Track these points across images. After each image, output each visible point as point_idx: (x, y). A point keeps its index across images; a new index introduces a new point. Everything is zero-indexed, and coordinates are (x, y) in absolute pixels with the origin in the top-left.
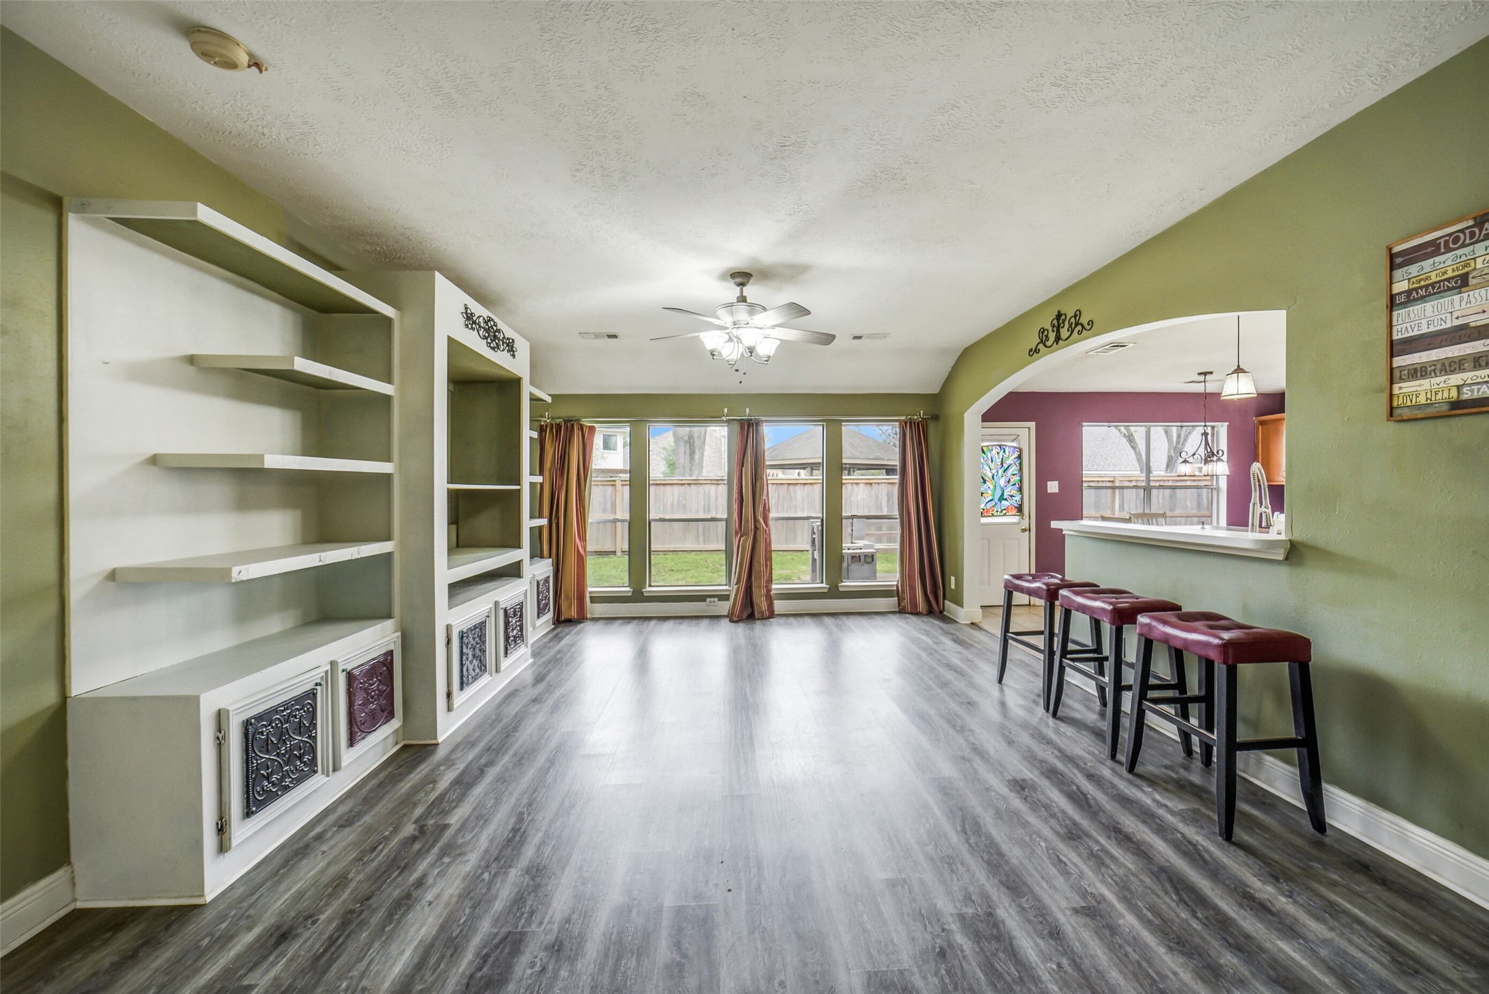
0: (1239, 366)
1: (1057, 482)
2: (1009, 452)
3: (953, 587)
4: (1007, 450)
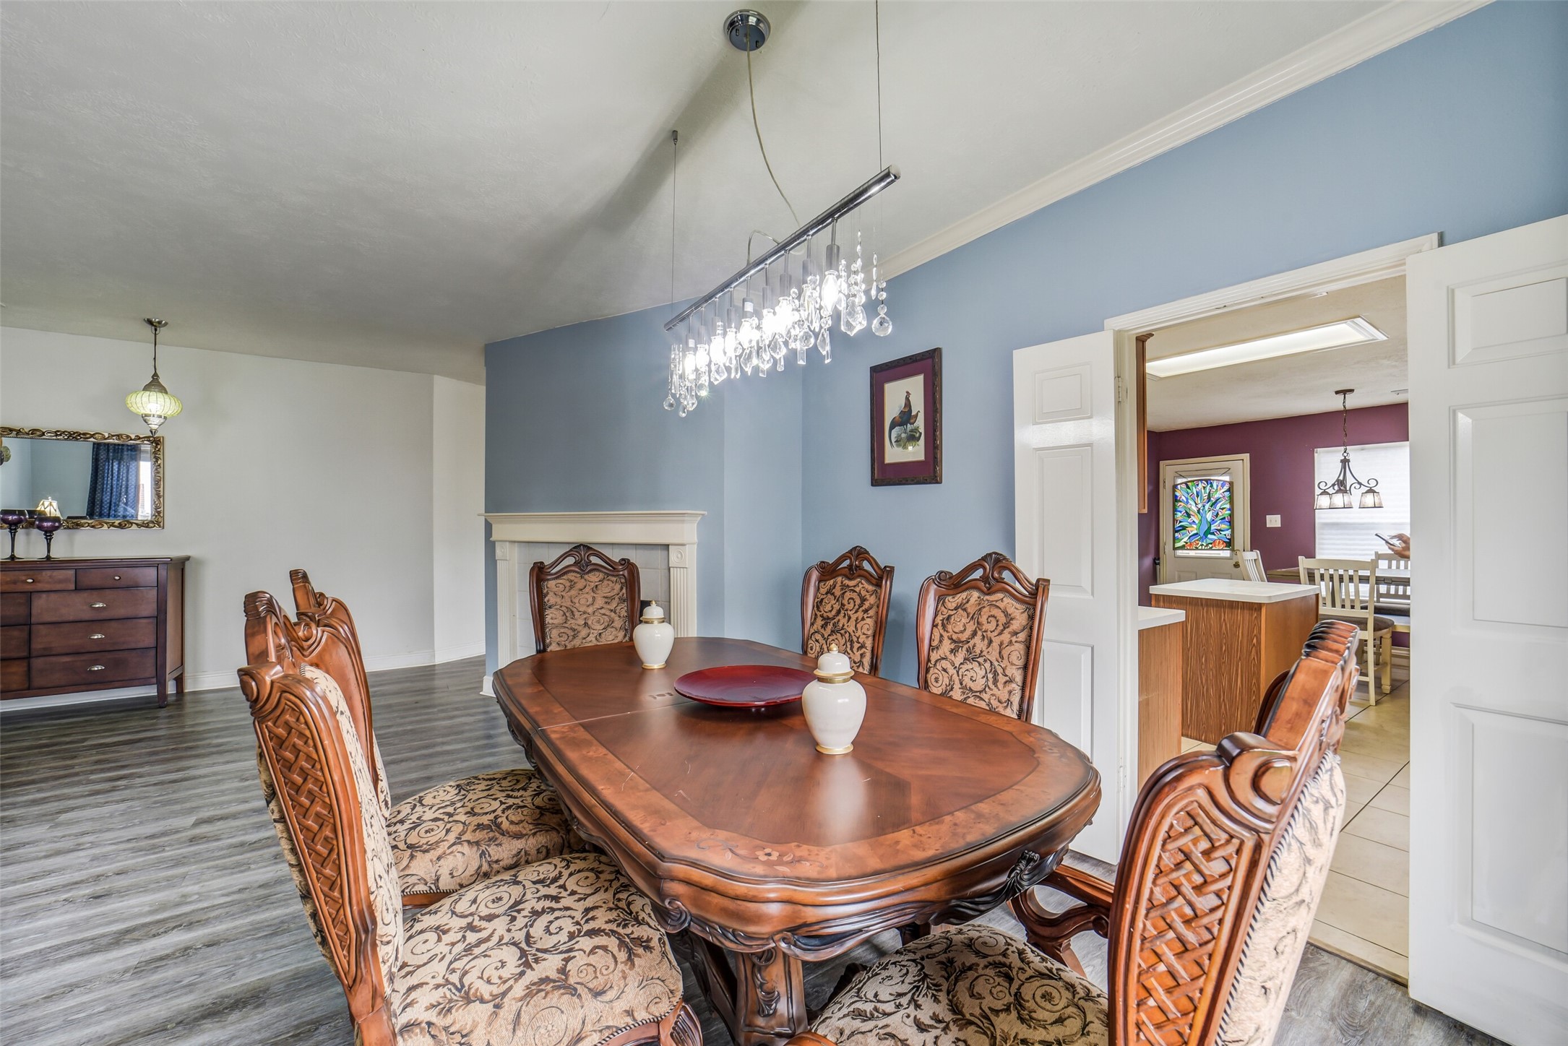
2: (1218, 486)
4: (1215, 485)
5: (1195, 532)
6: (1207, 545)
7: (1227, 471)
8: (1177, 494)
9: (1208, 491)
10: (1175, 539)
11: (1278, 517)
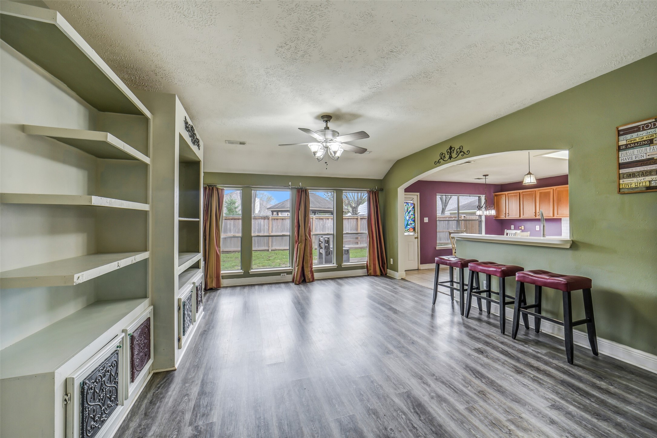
0: (529, 172)
1: (428, 218)
2: (410, 205)
3: (392, 263)
4: (409, 204)
6: (407, 230)
7: (412, 199)
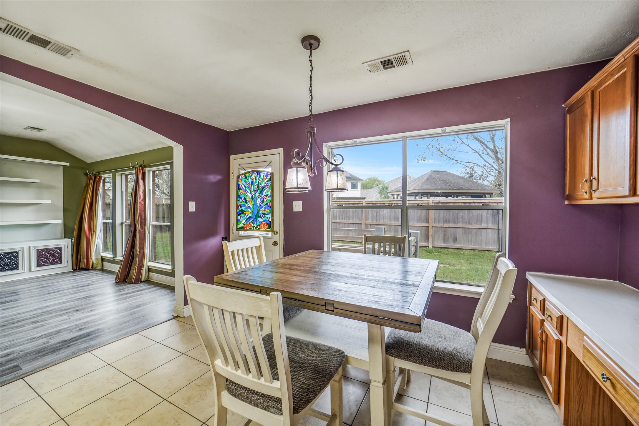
4: (262, 175)
5: (250, 215)
6: (257, 227)
7: (270, 163)
8: (240, 183)
9: (258, 181)
10: (238, 221)
11: (300, 203)
